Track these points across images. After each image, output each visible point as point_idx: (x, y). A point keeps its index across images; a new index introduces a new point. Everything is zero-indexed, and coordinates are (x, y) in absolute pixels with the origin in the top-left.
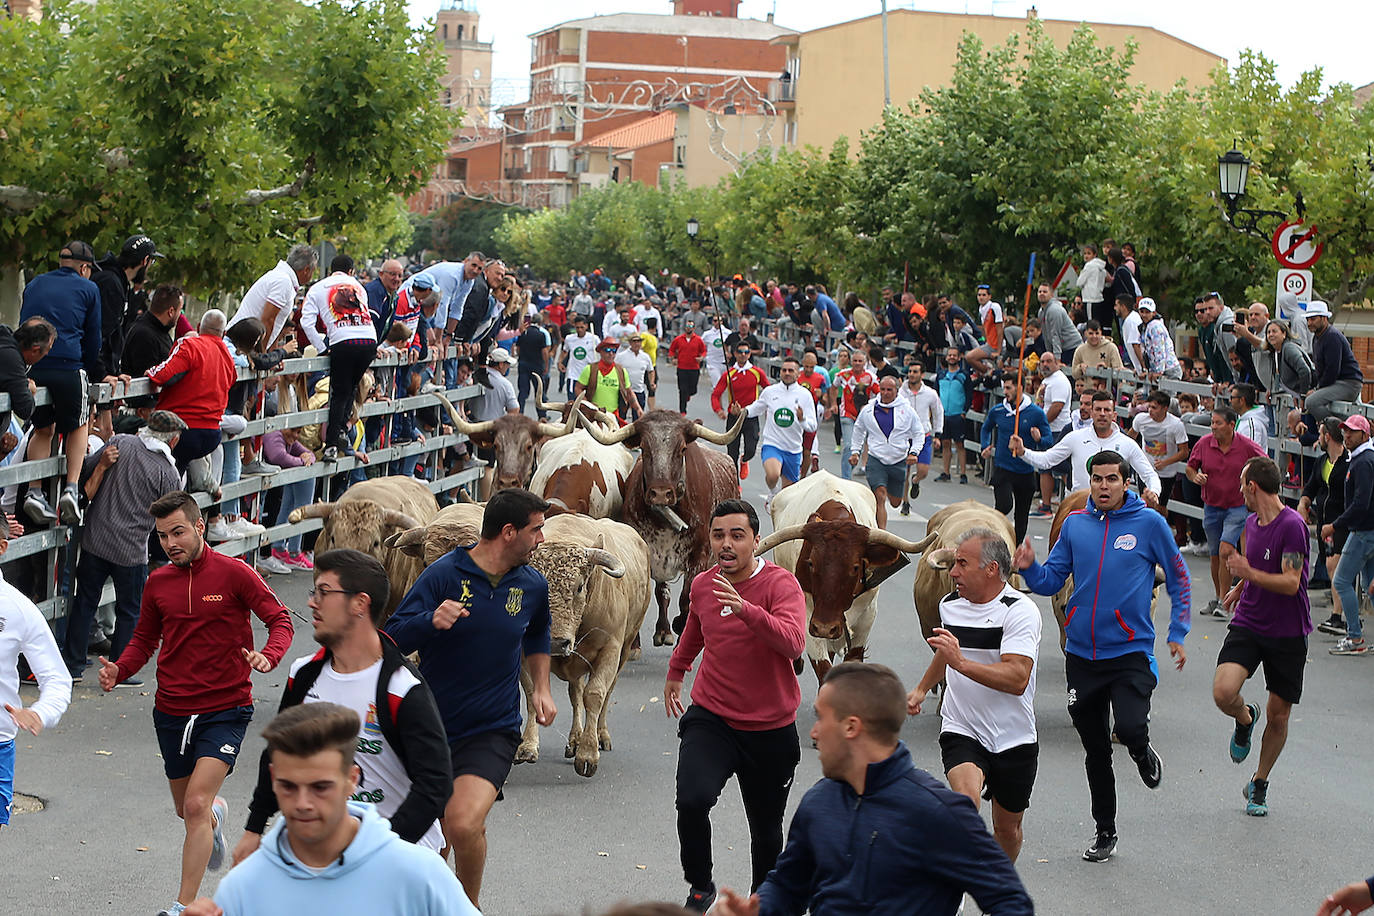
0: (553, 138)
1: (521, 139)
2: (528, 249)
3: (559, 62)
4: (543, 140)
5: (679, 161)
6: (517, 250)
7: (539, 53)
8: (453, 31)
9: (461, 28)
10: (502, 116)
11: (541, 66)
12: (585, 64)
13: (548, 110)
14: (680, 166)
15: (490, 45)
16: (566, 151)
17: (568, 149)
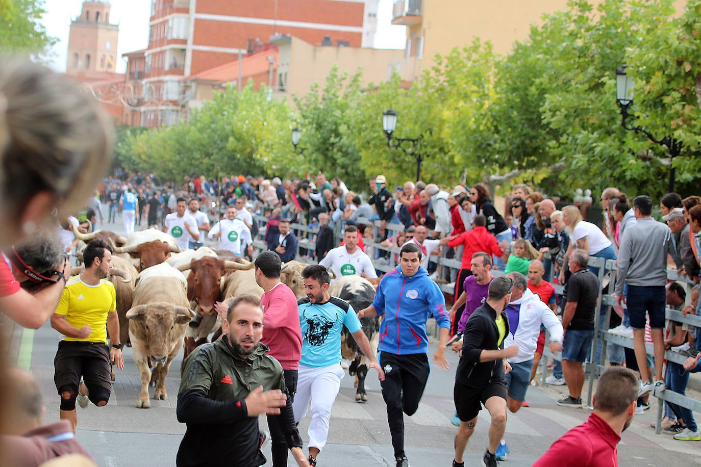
0: (167, 73)
1: (141, 75)
2: (147, 159)
3: (173, 13)
4: (159, 75)
5: (282, 85)
6: (137, 160)
7: (157, 9)
8: (93, 16)
9: (98, 14)
10: (126, 59)
11: (158, 18)
12: (194, 15)
13: (163, 52)
14: (283, 90)
15: (118, 26)
16: (177, 84)
17: (179, 82)
